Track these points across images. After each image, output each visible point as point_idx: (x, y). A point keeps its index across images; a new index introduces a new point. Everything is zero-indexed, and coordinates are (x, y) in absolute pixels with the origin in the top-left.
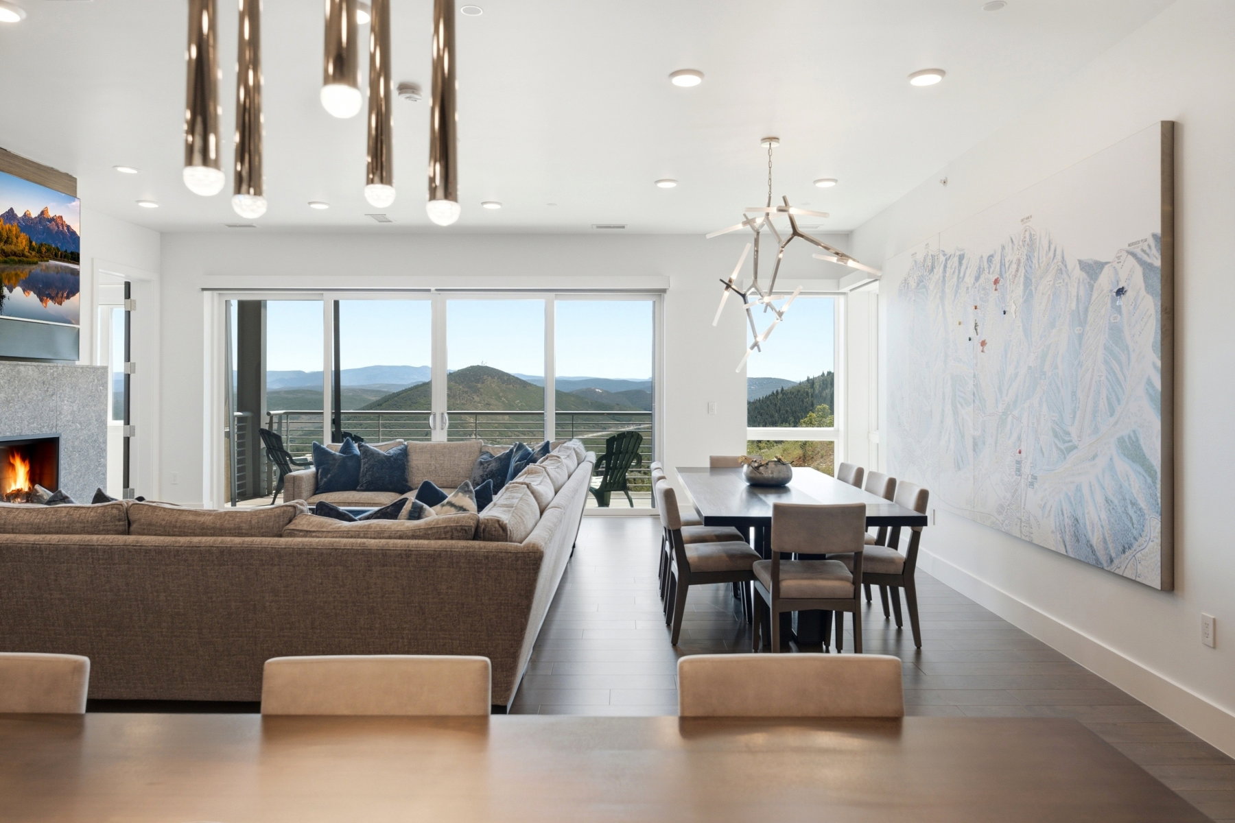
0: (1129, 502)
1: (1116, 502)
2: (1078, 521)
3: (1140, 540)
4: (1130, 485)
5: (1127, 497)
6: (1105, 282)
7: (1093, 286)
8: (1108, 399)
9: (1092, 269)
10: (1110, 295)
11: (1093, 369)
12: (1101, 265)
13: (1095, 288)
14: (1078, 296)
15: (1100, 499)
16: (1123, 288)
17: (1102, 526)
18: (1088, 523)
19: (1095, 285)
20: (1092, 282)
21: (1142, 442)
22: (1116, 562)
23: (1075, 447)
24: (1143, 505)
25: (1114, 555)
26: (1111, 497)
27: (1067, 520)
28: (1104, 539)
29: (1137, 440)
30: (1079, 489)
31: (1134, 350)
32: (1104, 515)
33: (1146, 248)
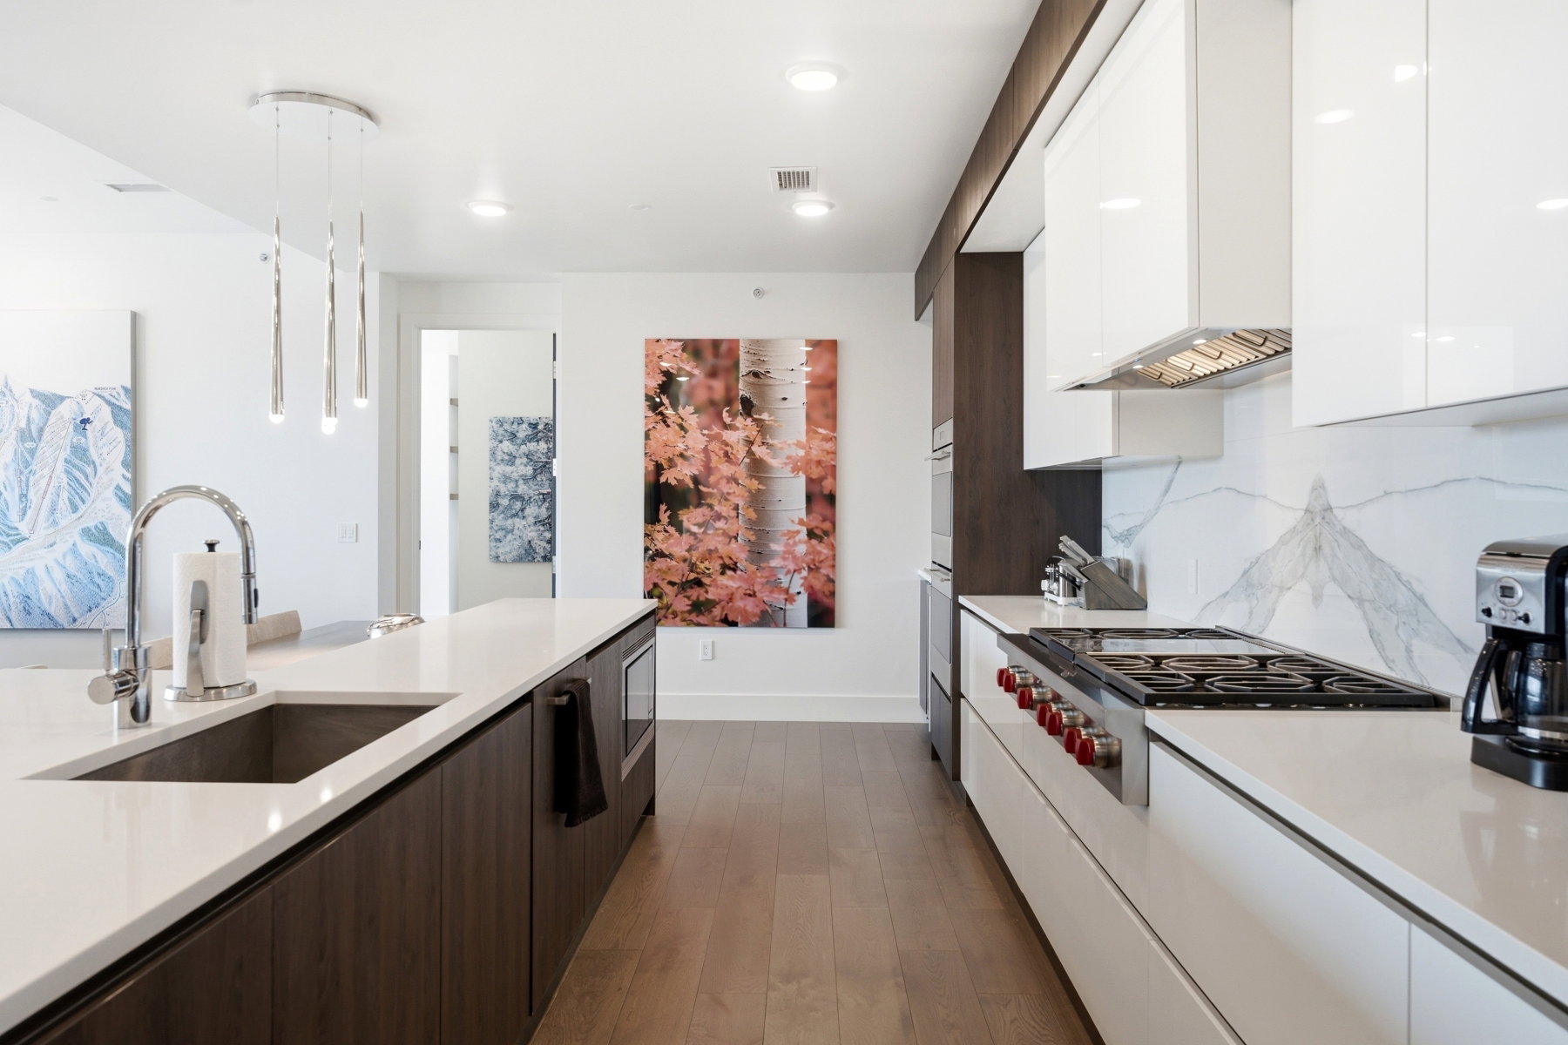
0: (95, 574)
1: (79, 575)
2: (29, 598)
3: (109, 599)
4: (97, 562)
5: (94, 570)
6: (66, 411)
7: (50, 413)
8: (70, 500)
9: (51, 402)
10: (73, 422)
11: (51, 477)
12: (62, 399)
13: (52, 415)
14: (29, 418)
15: (59, 575)
16: (89, 419)
17: (63, 597)
18: (43, 597)
19: (53, 412)
20: (50, 409)
21: (110, 530)
22: (80, 621)
23: (24, 539)
24: (110, 573)
25: (76, 616)
26: (73, 571)
27: (12, 600)
28: (66, 606)
29: (105, 529)
30: (31, 572)
31: (101, 465)
32: (64, 588)
33: (114, 393)
